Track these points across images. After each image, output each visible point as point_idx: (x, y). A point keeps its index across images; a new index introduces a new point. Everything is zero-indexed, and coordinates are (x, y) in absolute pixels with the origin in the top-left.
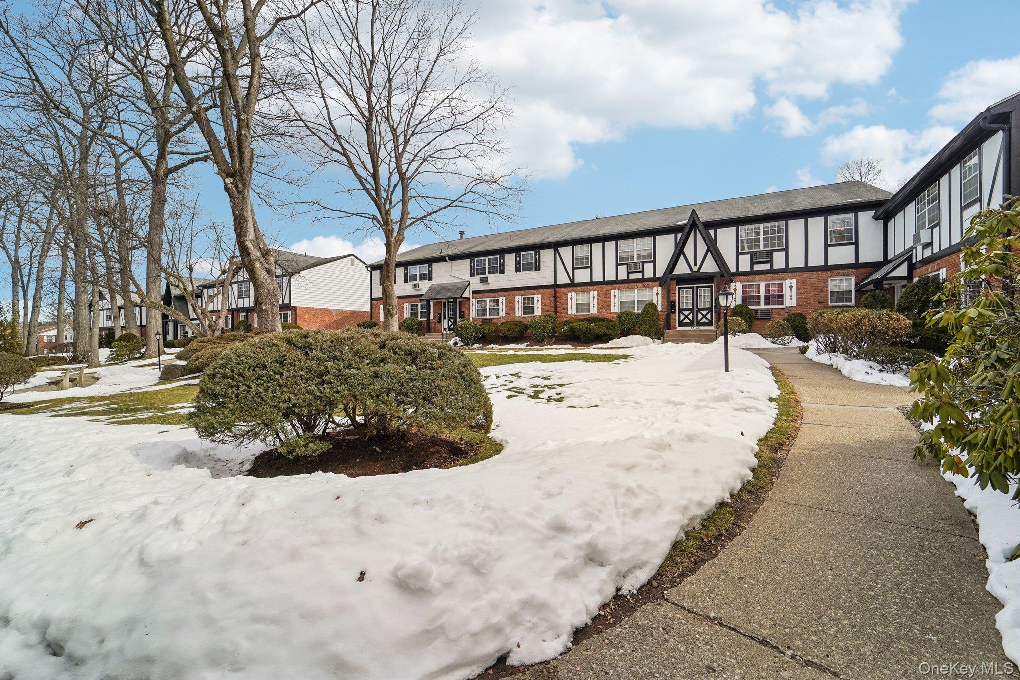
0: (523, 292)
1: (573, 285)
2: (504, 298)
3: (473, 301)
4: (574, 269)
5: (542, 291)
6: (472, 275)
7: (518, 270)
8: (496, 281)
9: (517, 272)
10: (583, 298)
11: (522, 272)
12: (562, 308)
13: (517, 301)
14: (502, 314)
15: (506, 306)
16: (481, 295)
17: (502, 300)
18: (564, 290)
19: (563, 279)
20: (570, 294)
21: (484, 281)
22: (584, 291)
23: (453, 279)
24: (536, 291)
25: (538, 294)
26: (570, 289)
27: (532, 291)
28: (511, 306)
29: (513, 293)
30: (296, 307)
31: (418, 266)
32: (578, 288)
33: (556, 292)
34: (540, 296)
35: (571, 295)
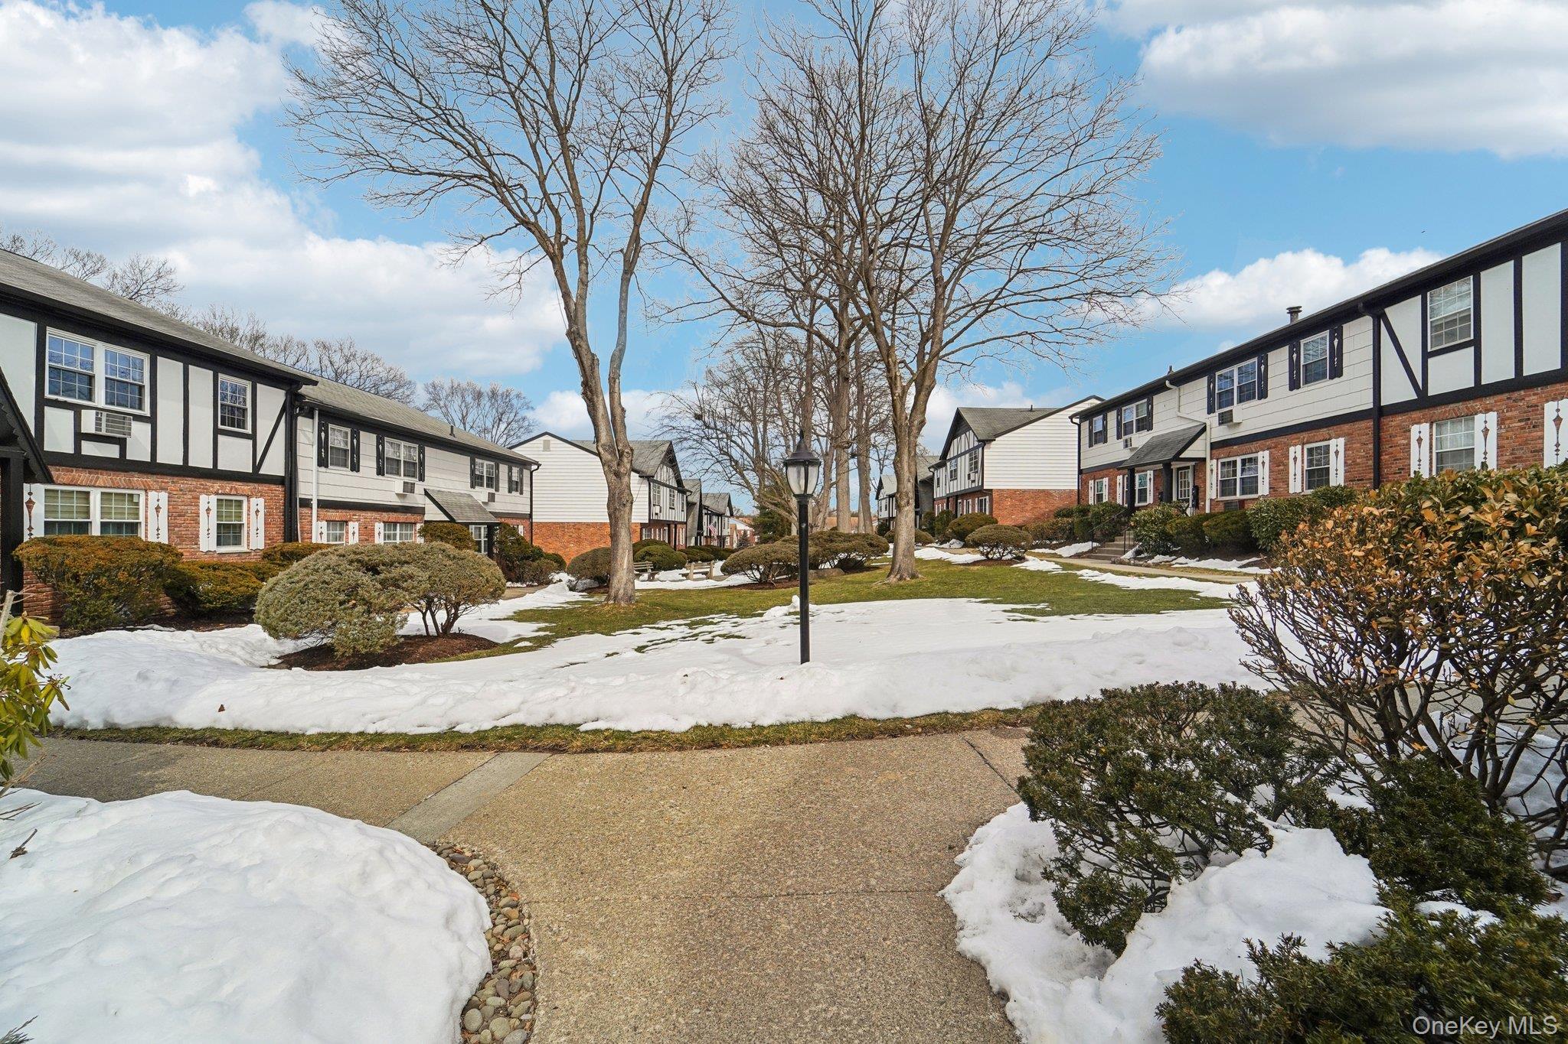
0: (1305, 435)
1: (1425, 403)
2: (1267, 453)
3: (1212, 465)
4: (1426, 355)
5: (1346, 427)
6: (1211, 410)
7: (1294, 385)
8: (1251, 417)
9: (1291, 389)
10: (1453, 437)
11: (1304, 389)
12: (1394, 468)
13: (1291, 456)
14: (1264, 489)
15: (1271, 471)
16: (1227, 450)
17: (1264, 456)
18: (1399, 418)
19: (1397, 390)
20: (1415, 429)
21: (1226, 419)
22: (1457, 417)
23: (1183, 422)
24: (1332, 431)
25: (1337, 437)
26: (1415, 415)
27: (1324, 431)
28: (1279, 467)
29: (1283, 439)
30: (991, 490)
31: (1134, 405)
32: (1439, 411)
33: (1378, 429)
34: (1341, 441)
35: (1420, 430)
